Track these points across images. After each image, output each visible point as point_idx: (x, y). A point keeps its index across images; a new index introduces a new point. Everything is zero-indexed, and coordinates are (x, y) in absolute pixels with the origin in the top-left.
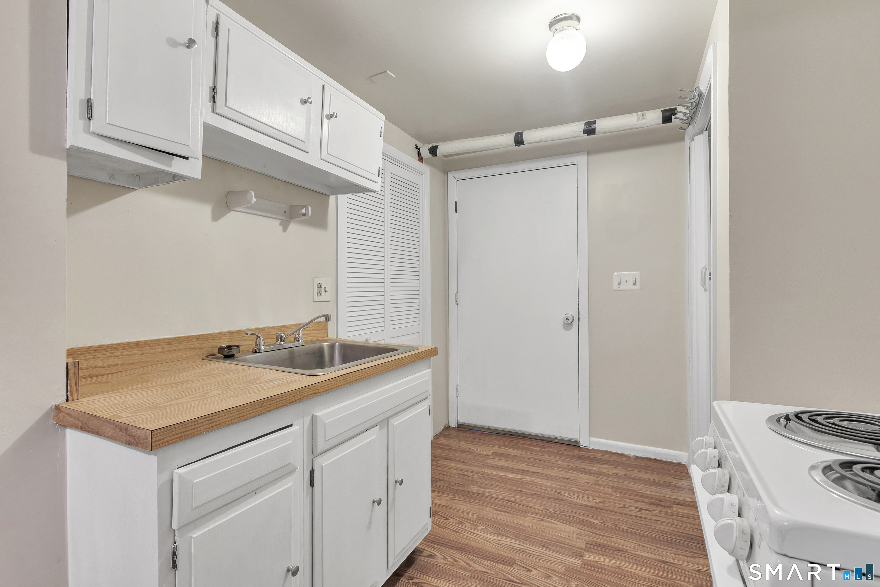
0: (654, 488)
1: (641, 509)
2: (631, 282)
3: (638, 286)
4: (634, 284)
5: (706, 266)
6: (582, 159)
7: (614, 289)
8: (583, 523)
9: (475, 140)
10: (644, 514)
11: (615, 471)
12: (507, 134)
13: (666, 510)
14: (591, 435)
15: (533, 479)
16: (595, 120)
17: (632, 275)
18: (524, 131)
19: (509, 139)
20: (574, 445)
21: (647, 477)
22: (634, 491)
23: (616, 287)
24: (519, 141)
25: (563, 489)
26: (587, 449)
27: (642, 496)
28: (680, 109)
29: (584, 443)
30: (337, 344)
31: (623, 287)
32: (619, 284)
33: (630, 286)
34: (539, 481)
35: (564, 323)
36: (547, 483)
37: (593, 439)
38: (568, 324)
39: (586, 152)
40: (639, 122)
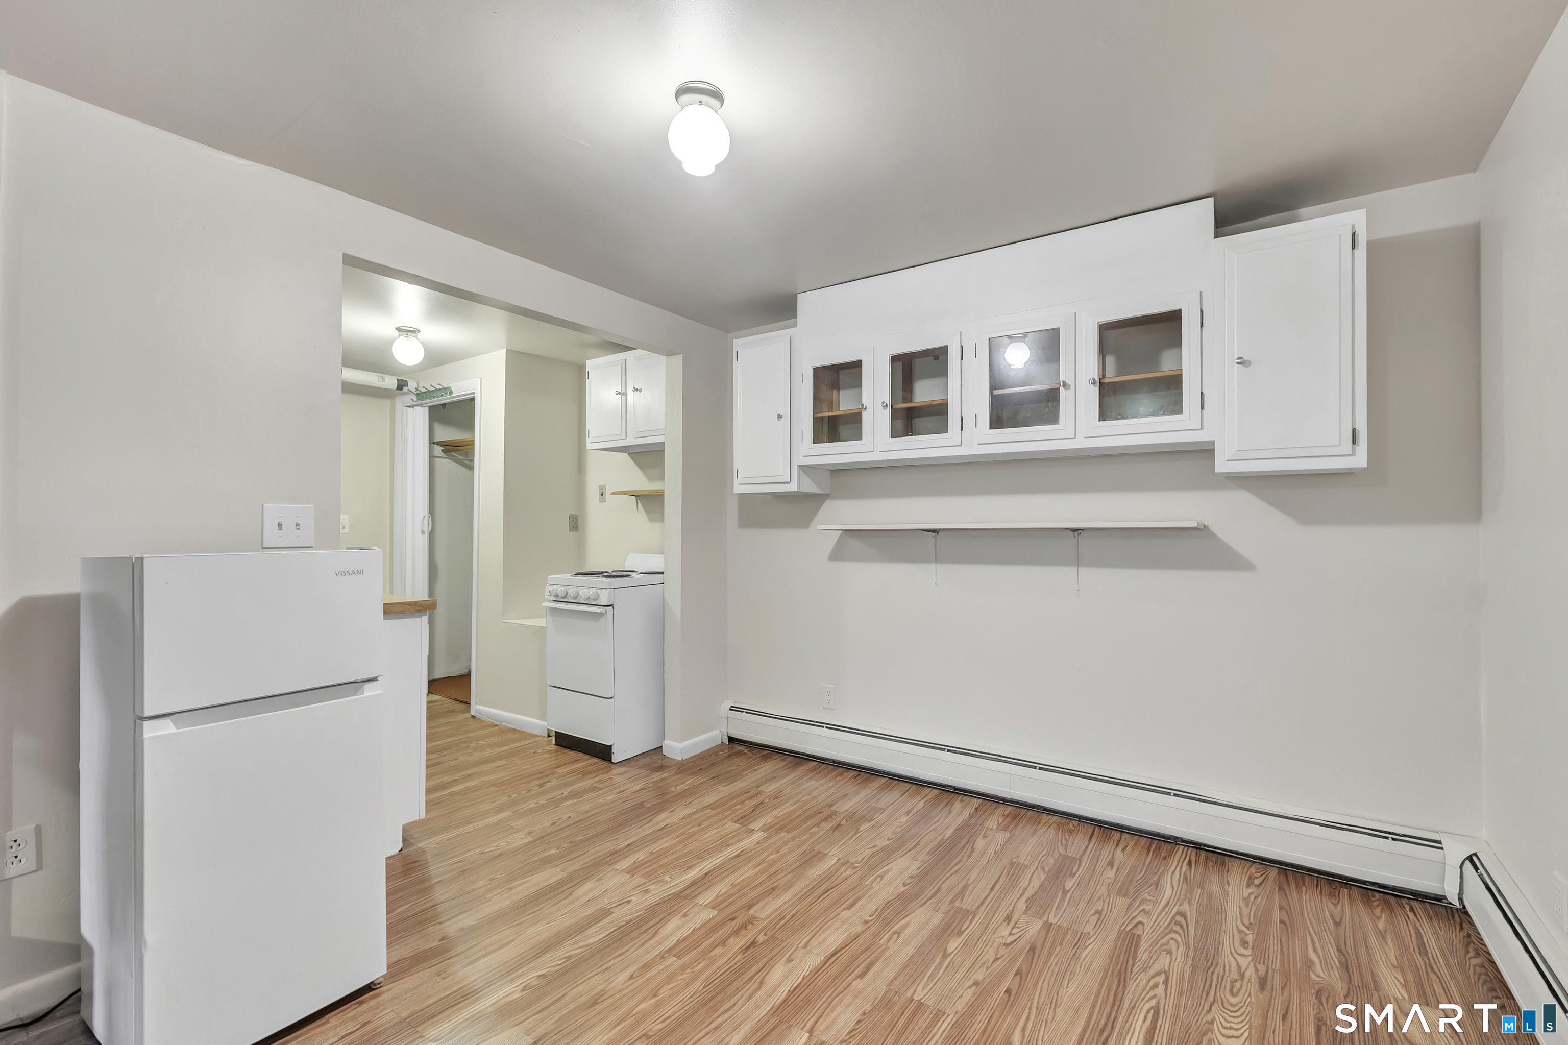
3: (347, 530)
5: (425, 514)
40: (378, 383)
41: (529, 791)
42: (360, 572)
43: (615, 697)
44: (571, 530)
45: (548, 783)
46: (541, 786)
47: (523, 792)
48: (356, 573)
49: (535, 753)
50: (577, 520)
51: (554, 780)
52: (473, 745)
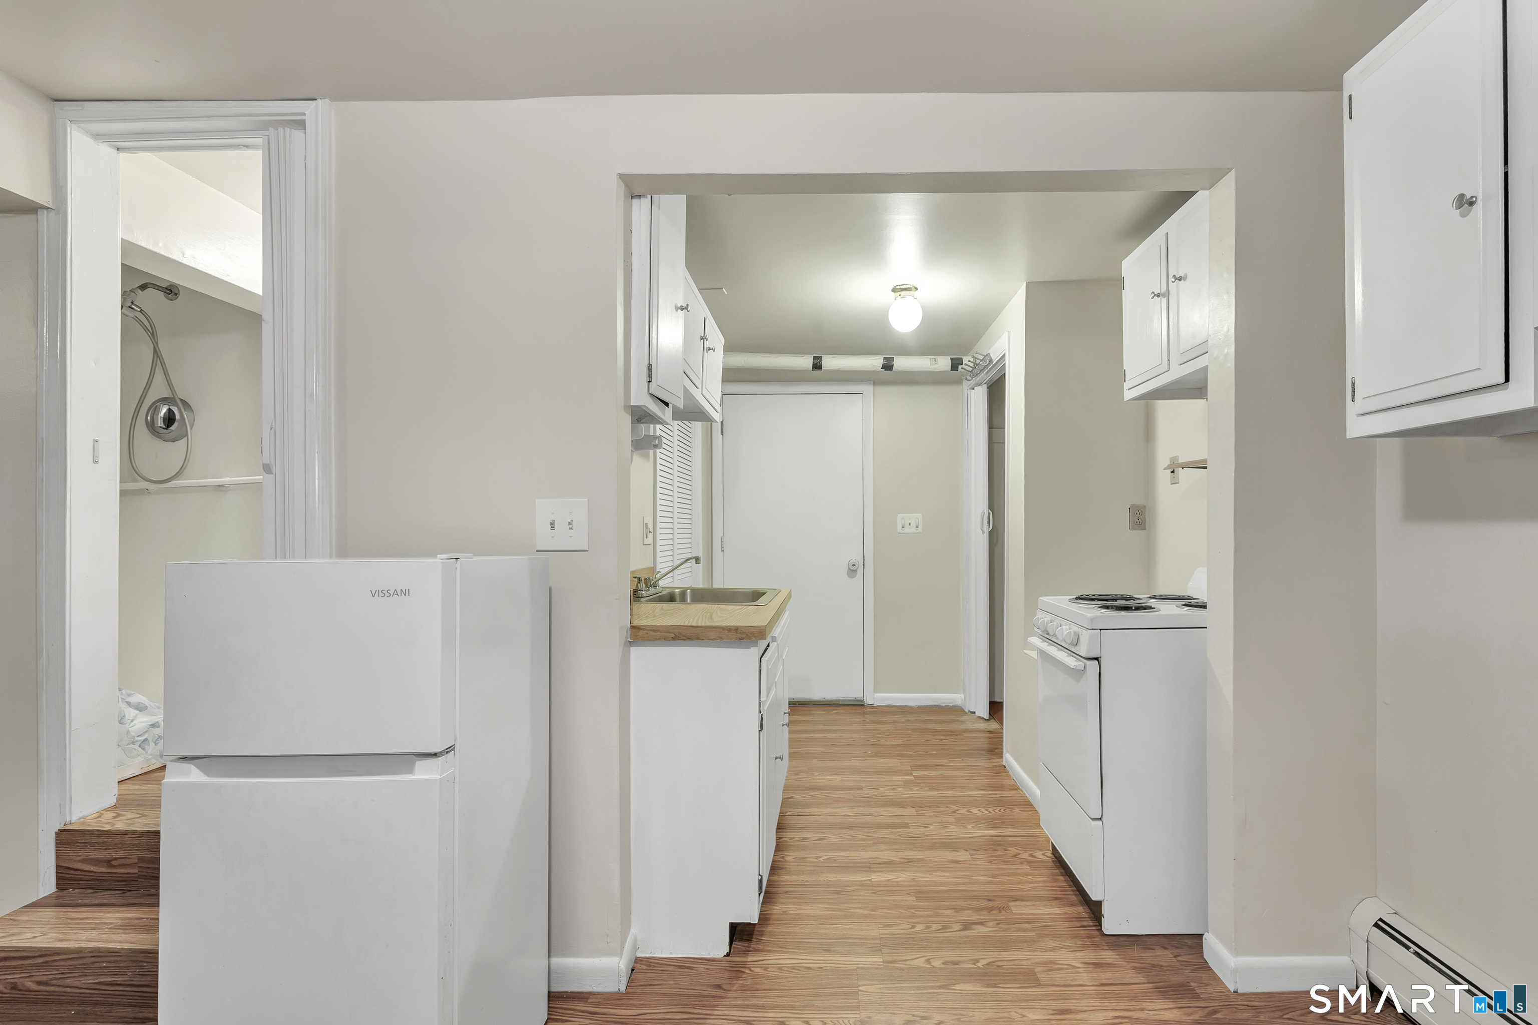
0: (944, 725)
1: (941, 740)
2: (914, 525)
3: (920, 530)
4: (917, 527)
5: (984, 510)
6: (868, 389)
7: (898, 532)
8: (900, 756)
9: (766, 357)
10: (943, 742)
11: (906, 719)
12: (803, 355)
13: (959, 737)
14: (876, 691)
15: (840, 735)
16: (893, 356)
17: (915, 518)
18: (823, 356)
19: (806, 362)
20: (858, 705)
21: (935, 718)
22: (930, 729)
23: (900, 530)
24: (817, 366)
25: (870, 738)
26: (871, 706)
27: (937, 731)
28: (965, 360)
29: (868, 701)
30: (688, 590)
31: (907, 530)
32: (903, 527)
33: (912, 529)
34: (844, 735)
35: (849, 569)
36: (854, 735)
37: (877, 695)
38: (852, 571)
39: (872, 382)
40: (931, 366)
41: (944, 928)
42: (405, 593)
43: (1104, 819)
44: (1132, 528)
45: (979, 927)
46: (967, 926)
47: (935, 927)
48: (399, 594)
49: (1015, 856)
50: (1142, 514)
51: (991, 924)
52: (964, 811)
